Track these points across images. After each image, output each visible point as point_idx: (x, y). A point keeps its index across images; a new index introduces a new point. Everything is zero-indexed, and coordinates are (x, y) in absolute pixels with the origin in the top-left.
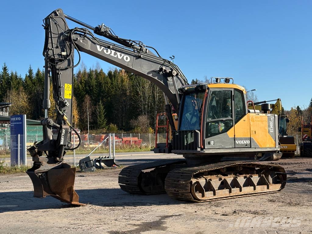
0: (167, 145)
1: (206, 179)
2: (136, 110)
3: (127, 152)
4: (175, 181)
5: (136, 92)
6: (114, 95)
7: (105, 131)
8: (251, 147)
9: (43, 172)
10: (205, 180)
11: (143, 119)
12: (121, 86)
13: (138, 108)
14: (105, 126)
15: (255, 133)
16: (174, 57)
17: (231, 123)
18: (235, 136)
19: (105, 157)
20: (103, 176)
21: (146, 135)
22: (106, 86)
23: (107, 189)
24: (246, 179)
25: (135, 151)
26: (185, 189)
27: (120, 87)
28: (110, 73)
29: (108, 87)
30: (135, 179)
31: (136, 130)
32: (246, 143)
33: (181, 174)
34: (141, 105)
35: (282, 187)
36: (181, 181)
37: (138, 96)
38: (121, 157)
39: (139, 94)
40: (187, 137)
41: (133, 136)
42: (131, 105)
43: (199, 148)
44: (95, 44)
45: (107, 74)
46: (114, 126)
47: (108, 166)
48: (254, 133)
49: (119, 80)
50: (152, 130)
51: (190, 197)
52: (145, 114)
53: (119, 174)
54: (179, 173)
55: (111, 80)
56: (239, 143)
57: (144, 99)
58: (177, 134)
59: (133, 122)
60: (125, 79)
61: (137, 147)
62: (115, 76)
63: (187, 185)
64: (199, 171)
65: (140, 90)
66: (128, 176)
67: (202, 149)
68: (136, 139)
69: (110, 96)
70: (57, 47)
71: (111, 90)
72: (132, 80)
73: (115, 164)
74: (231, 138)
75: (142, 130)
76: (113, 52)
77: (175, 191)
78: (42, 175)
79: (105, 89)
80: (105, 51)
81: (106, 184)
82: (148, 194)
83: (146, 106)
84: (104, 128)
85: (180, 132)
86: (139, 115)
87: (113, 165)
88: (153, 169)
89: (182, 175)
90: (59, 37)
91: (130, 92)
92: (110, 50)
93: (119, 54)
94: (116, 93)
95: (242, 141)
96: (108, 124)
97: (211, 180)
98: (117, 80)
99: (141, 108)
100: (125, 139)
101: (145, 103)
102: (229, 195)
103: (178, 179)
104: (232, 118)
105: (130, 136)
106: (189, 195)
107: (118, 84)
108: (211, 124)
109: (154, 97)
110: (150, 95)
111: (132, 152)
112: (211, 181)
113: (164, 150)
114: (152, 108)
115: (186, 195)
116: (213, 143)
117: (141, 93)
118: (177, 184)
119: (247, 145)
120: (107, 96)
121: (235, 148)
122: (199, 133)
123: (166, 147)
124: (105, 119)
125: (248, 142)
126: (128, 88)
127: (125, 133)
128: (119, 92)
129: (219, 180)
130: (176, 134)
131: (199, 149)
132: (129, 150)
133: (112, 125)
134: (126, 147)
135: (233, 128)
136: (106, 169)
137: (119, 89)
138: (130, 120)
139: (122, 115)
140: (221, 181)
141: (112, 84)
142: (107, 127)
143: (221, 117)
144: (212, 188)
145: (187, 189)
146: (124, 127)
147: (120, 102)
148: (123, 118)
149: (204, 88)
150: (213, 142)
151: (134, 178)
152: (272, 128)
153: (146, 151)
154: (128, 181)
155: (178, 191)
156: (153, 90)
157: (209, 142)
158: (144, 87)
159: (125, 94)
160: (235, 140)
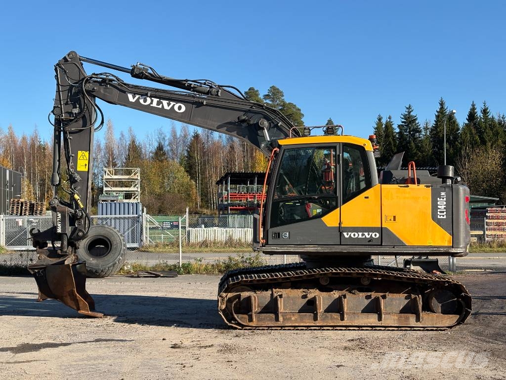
1: (272, 294)
8: (381, 245)
9: (41, 268)
10: (270, 296)
15: (395, 220)
17: (334, 203)
18: (340, 224)
32: (368, 237)
35: (460, 322)
44: (125, 92)
48: (392, 219)
56: (350, 237)
70: (66, 104)
74: (332, 228)
76: (155, 100)
78: (38, 272)
80: (142, 101)
87: (434, 271)
90: (70, 90)
92: (151, 99)
93: (165, 103)
95: (361, 233)
97: (280, 296)
102: (314, 324)
104: (336, 194)
116: (288, 236)
119: (370, 241)
121: (341, 245)
125: (375, 235)
129: (303, 298)
135: (337, 210)
150: (287, 233)
152: (444, 210)
157: (279, 233)
160: (340, 231)
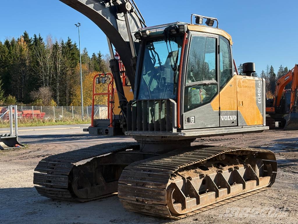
0: (112, 123)
1: (183, 178)
2: (37, 81)
3: (29, 126)
4: (137, 185)
5: (36, 63)
6: (12, 65)
7: (2, 104)
8: (237, 126)
10: (182, 180)
11: (45, 91)
12: (20, 55)
13: (39, 79)
14: (2, 98)
15: (243, 105)
16: (80, 24)
17: (216, 89)
18: (220, 108)
19: (5, 135)
20: (5, 162)
21: (48, 107)
22: (3, 55)
23: (13, 189)
24: (231, 173)
25: (38, 125)
26: (158, 199)
27: (18, 56)
28: (7, 43)
29: (5, 56)
30: (63, 179)
31: (38, 102)
32: (232, 119)
33: (149, 173)
34: (41, 76)
35: (272, 181)
36: (149, 184)
37: (39, 67)
38: (23, 132)
39: (40, 65)
40: (153, 111)
41: (35, 109)
42: (30, 75)
43: (175, 128)
45: (3, 43)
46: (13, 98)
47: (9, 146)
48: (241, 105)
49: (18, 50)
50: (54, 103)
51: (166, 213)
52: (46, 85)
53: (36, 170)
54: (144, 170)
55: (8, 49)
56: (224, 120)
57: (45, 70)
58: (135, 105)
59: (34, 94)
60: (24, 48)
61: (39, 120)
62: (13, 45)
63: (162, 192)
64: (179, 168)
65: (41, 60)
66: (50, 172)
67: (179, 130)
68: (38, 112)
69: (7, 66)
71: (9, 59)
72: (31, 50)
73: (18, 144)
74: (216, 112)
75: (43, 103)
77: (137, 200)
79: (2, 58)
81: (10, 179)
82: (83, 201)
83: (47, 78)
84: (1, 100)
85: (139, 102)
86: (40, 86)
87: (16, 145)
88: (89, 160)
89: (149, 175)
91: (30, 62)
94: (14, 63)
95: (228, 116)
96: (6, 95)
97: (189, 178)
98: (15, 49)
99: (42, 79)
100: (26, 112)
101: (47, 74)
102: (216, 201)
103: (144, 181)
104: (217, 81)
105: (32, 109)
106: (164, 209)
107: (16, 53)
108: (191, 89)
109: (56, 68)
110: (51, 66)
111: (34, 126)
112: (191, 180)
113: (107, 130)
114: (54, 80)
115: (159, 208)
116: (193, 120)
117: (41, 64)
118: (142, 189)
119: (233, 122)
120: (4, 66)
121: (220, 127)
122: (175, 104)
123: (109, 126)
124: (2, 91)
125: (234, 118)
126: (28, 58)
127: (24, 106)
128: (18, 62)
129: (200, 178)
130: (133, 105)
131: (175, 131)
132: (31, 124)
133: (10, 97)
134: (28, 121)
135: (218, 95)
136: (7, 150)
137: (18, 58)
138: (31, 92)
139: (21, 87)
140: (203, 178)
141: (10, 53)
142: (4, 99)
143: (204, 79)
144: (194, 192)
145: (161, 200)
146: (23, 99)
147: (18, 72)
148: (22, 89)
149: (181, 30)
150: (194, 118)
151: (60, 176)
152: (260, 97)
153: (50, 125)
154: (50, 182)
155: (143, 202)
156: (55, 61)
157: (189, 118)
158: (45, 57)
159: (24, 65)
160: (220, 115)
